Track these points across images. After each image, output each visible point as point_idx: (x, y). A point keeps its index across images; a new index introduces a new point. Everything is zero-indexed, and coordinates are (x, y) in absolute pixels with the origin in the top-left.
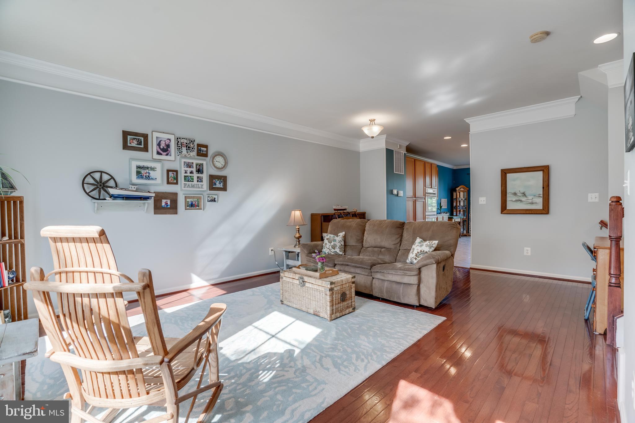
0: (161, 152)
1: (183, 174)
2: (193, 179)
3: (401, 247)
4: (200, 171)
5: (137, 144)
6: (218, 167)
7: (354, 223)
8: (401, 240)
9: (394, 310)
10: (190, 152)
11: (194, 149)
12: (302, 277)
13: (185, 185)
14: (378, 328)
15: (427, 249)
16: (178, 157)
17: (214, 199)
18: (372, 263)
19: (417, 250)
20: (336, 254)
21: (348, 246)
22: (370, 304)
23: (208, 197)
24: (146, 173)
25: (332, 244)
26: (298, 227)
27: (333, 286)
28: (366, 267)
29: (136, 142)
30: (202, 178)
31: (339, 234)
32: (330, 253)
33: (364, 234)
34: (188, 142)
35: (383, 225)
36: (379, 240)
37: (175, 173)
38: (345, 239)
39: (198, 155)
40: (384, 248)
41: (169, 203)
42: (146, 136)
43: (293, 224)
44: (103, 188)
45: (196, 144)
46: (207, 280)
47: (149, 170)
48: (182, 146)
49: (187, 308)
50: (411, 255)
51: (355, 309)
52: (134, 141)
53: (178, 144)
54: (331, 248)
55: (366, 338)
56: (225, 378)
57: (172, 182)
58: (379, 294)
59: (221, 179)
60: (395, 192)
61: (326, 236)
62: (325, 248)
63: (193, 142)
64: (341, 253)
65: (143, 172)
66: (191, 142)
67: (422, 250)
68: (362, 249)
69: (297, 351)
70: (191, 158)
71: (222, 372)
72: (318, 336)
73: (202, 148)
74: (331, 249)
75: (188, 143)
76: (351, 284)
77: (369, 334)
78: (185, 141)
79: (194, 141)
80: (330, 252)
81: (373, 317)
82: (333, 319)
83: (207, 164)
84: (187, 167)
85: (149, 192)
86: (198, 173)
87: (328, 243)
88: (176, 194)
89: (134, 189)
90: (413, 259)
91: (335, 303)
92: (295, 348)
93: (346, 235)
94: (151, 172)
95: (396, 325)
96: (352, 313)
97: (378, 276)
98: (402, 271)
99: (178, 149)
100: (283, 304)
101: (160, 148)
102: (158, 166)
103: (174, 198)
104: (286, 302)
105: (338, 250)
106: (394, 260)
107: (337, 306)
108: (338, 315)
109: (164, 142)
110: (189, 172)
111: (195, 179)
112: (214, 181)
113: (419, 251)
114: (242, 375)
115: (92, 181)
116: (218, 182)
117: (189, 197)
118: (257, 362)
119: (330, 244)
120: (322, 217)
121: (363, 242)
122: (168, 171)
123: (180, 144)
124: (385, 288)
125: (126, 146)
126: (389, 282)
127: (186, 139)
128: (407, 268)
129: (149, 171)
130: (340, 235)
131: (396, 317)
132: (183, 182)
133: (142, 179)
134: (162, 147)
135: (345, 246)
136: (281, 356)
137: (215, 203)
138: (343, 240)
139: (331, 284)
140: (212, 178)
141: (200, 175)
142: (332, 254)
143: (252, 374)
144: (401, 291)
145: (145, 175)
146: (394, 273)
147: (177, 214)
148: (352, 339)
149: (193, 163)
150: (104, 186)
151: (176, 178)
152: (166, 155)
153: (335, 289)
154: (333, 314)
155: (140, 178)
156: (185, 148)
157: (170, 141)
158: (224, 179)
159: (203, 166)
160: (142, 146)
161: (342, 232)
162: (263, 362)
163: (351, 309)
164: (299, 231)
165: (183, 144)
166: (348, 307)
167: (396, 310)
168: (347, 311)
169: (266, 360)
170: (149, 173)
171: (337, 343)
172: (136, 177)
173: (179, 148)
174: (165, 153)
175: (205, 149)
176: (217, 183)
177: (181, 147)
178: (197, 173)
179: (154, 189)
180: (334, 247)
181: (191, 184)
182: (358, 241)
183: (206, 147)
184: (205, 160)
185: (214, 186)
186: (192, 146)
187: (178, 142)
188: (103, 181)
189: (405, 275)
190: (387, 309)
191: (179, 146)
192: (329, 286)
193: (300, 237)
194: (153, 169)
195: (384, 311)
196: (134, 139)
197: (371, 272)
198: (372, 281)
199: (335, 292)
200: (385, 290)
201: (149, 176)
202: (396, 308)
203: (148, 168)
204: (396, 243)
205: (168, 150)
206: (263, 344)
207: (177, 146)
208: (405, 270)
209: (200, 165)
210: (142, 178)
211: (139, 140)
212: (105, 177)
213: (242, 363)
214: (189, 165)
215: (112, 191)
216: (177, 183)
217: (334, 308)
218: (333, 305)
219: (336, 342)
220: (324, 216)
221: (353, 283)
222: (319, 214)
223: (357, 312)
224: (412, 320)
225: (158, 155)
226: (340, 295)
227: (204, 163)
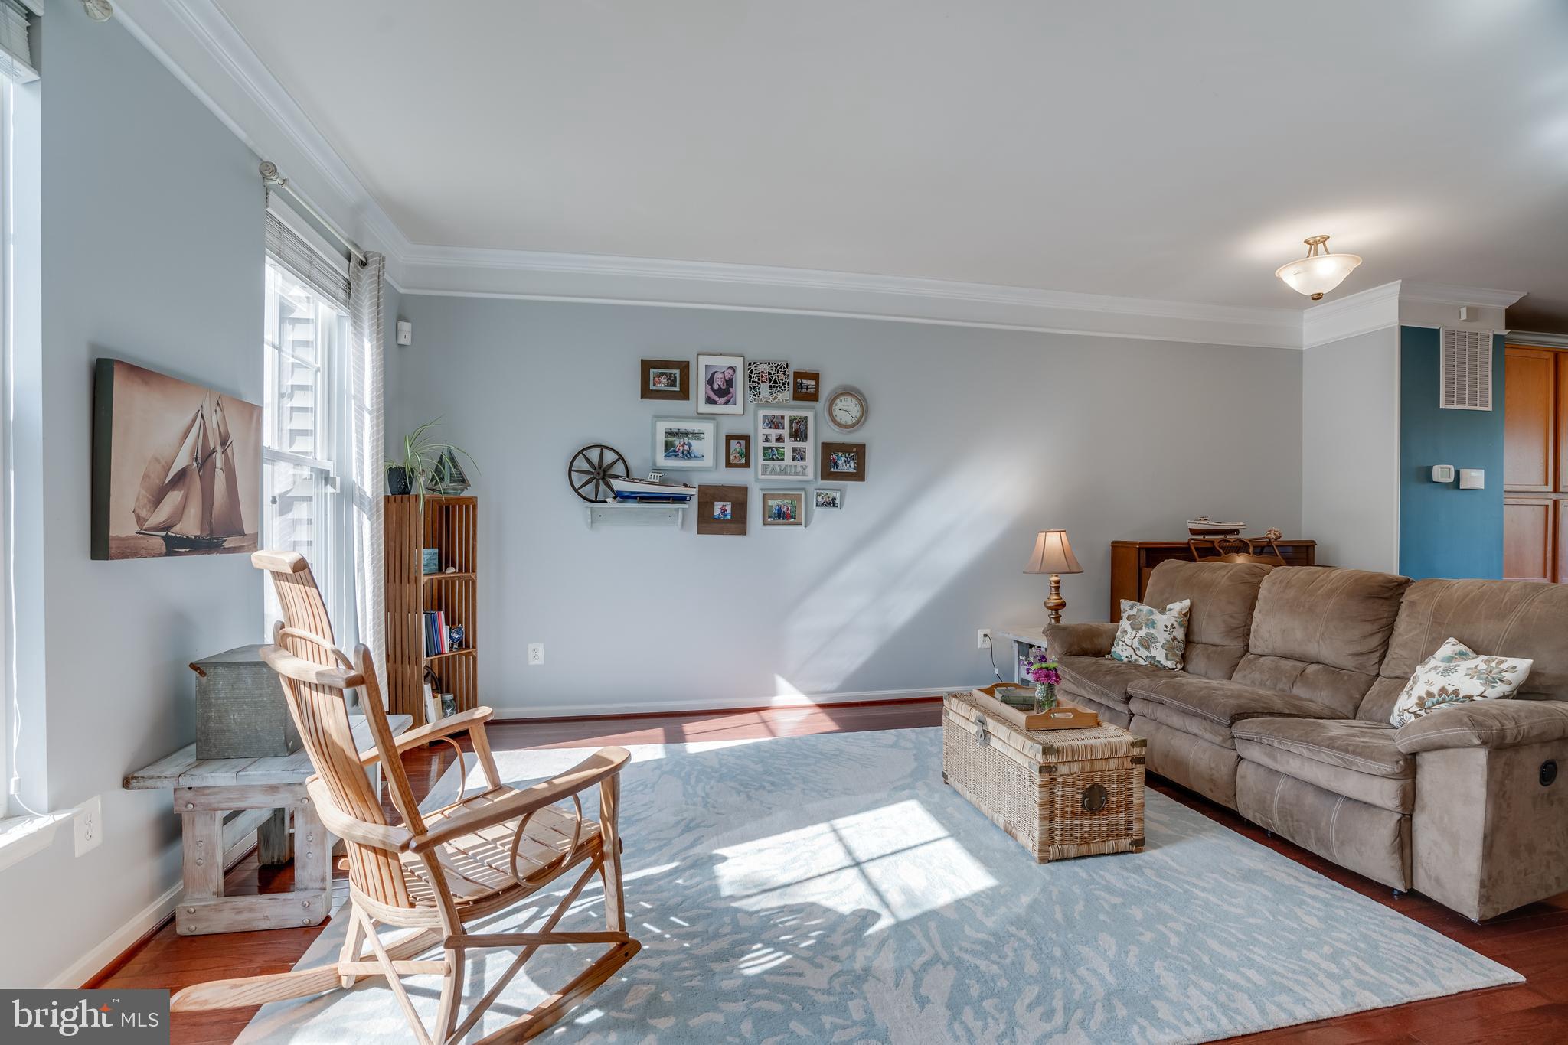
0: (715, 398)
1: (761, 444)
2: (784, 454)
3: (1383, 666)
4: (799, 434)
5: (668, 385)
6: (843, 422)
7: (1224, 573)
8: (1385, 645)
9: (1293, 882)
10: (779, 392)
11: (786, 385)
12: (982, 720)
13: (766, 467)
14: (1182, 929)
15: (1472, 687)
16: (751, 407)
17: (833, 499)
18: (1239, 706)
19: (1428, 683)
20: (1156, 668)
21: (1198, 646)
22: (1214, 841)
23: (818, 495)
24: (683, 446)
25: (1143, 633)
26: (1056, 579)
27: (1053, 759)
28: (1214, 717)
29: (665, 382)
30: (804, 452)
31: (1168, 607)
32: (1136, 660)
33: (1252, 609)
34: (774, 369)
35: (1320, 584)
36: (1299, 635)
37: (743, 442)
38: (1188, 620)
39: (795, 398)
40: (1318, 663)
41: (729, 509)
42: (684, 367)
43: (1037, 570)
44: (603, 479)
45: (791, 372)
46: (809, 694)
47: (689, 438)
48: (759, 380)
49: (731, 749)
50: (1406, 702)
51: (1143, 845)
52: (662, 379)
53: (750, 377)
54: (1138, 646)
55: (1114, 948)
56: (676, 931)
57: (736, 462)
58: (1257, 815)
59: (850, 452)
60: (1442, 473)
61: (1127, 608)
62: (1121, 643)
63: (784, 368)
64: (1170, 664)
65: (677, 443)
66: (781, 368)
67: (1450, 689)
68: (1243, 659)
69: (885, 922)
70: (779, 406)
71: (680, 915)
72: (976, 898)
73: (804, 381)
74: (1138, 649)
75: (774, 372)
76: (1128, 764)
77: (1139, 938)
78: (766, 368)
79: (787, 366)
80: (1134, 657)
81: (1195, 885)
82: (1051, 858)
83: (816, 417)
84: (770, 428)
85: (686, 486)
86: (796, 440)
87: (1129, 630)
88: (744, 490)
89: (655, 480)
90: (1409, 715)
91: (1059, 812)
92: (884, 912)
93: (1194, 610)
94: (694, 443)
95: (1260, 937)
96: (1130, 855)
97: (1254, 753)
98: (1334, 752)
99: (750, 387)
100: (947, 783)
101: (712, 389)
102: (707, 428)
103: (739, 497)
104: (952, 780)
105: (1159, 654)
106: (1351, 707)
107: (1068, 823)
108: (1072, 849)
109: (721, 376)
110: (773, 438)
111: (788, 454)
112: (834, 456)
113: (1435, 690)
114: (715, 936)
115: (586, 466)
116: (843, 459)
117: (774, 497)
118: (769, 918)
119: (1134, 634)
120: (1144, 554)
121: (1249, 635)
122: (729, 438)
123: (755, 376)
124: (1276, 799)
125: (646, 393)
126: (1290, 782)
127: (769, 364)
128: (1357, 746)
129: (690, 441)
130: (1170, 610)
131: (1283, 908)
132: (761, 462)
133: (675, 458)
134: (716, 387)
135: (1188, 644)
136: (835, 922)
137: (834, 509)
138: (1181, 625)
139: (1044, 753)
140: (828, 450)
141: (799, 445)
142: (1142, 662)
143: (734, 944)
144: (1334, 823)
145: (681, 448)
146: (1306, 753)
147: (745, 534)
148: (1070, 936)
149: (783, 417)
150: (604, 475)
151: (746, 454)
152: (725, 404)
153: (1064, 769)
154: (1051, 842)
155: (670, 456)
156: (767, 384)
157: (734, 370)
158: (858, 452)
159: (806, 422)
160: (677, 389)
161: (1180, 600)
162: (782, 923)
163: (1124, 843)
164: (1057, 588)
165: (762, 376)
166: (1111, 834)
167: (1300, 885)
168: (1110, 846)
169: (793, 919)
170: (689, 445)
171: (1011, 935)
172: (664, 454)
173: (754, 384)
174: (724, 400)
175: (813, 383)
176: (840, 463)
177: (758, 383)
178: (793, 439)
179: (698, 480)
180: (1147, 643)
181: (779, 466)
182: (1230, 631)
183: (815, 376)
184: (813, 408)
185: (832, 470)
186: (781, 377)
187: (751, 372)
188: (604, 465)
189: (1348, 767)
190: (1268, 874)
191: (754, 379)
192: (1040, 759)
193: (1063, 605)
194: (697, 436)
195: (1249, 876)
196: (663, 374)
197: (1233, 737)
198: (1237, 766)
199: (1060, 780)
200: (1275, 805)
201: (688, 452)
202: (1304, 878)
203: (687, 434)
204: (1365, 649)
205: (729, 393)
206: (820, 876)
207: (750, 382)
208: (1347, 751)
209: (799, 422)
210: (676, 456)
211: (671, 377)
212: (609, 457)
213: (737, 910)
214: (774, 423)
215: (619, 485)
216: (747, 465)
217: (1058, 825)
218: (1051, 817)
219: (1013, 930)
220: (1148, 550)
221: (1138, 760)
222: (1134, 543)
223: (1149, 855)
224: (1343, 936)
225: (709, 405)
226: (1080, 792)
227: (810, 415)
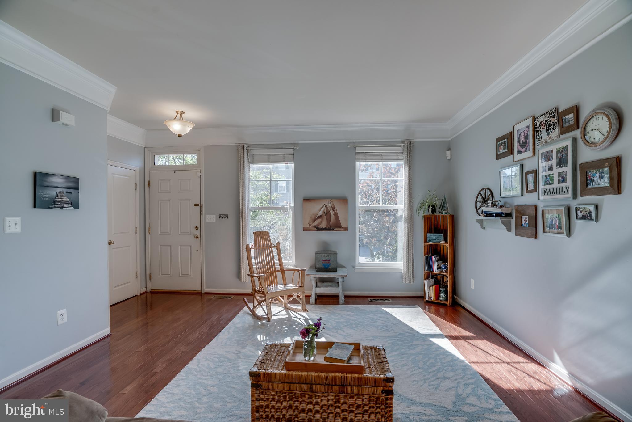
0: (521, 149)
2: (553, 179)
4: (562, 162)
6: (596, 141)
10: (552, 132)
16: (537, 149)
17: (589, 213)
23: (578, 209)
29: (503, 148)
37: (534, 174)
39: (561, 133)
41: (528, 220)
42: (510, 135)
52: (501, 147)
53: (536, 128)
57: (530, 189)
59: (603, 168)
70: (551, 143)
73: (566, 117)
75: (547, 119)
84: (546, 161)
86: (560, 167)
88: (535, 207)
101: (520, 144)
103: (533, 214)
109: (523, 134)
110: (548, 168)
111: (556, 179)
112: (590, 174)
116: (598, 174)
117: (548, 212)
123: (538, 127)
127: (545, 114)
134: (521, 142)
137: (591, 221)
141: (562, 170)
151: (535, 183)
152: (525, 152)
157: (528, 128)
158: (610, 165)
159: (567, 150)
165: (542, 125)
172: (503, 189)
174: (524, 149)
175: (574, 115)
176: (595, 179)
178: (558, 166)
179: (516, 202)
181: (553, 188)
183: (577, 109)
184: (571, 137)
185: (589, 187)
187: (536, 124)
196: (502, 144)
205: (527, 144)
207: (536, 132)
209: (562, 151)
214: (548, 157)
216: (535, 190)
225: (518, 155)
227: (569, 144)
